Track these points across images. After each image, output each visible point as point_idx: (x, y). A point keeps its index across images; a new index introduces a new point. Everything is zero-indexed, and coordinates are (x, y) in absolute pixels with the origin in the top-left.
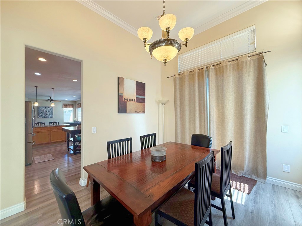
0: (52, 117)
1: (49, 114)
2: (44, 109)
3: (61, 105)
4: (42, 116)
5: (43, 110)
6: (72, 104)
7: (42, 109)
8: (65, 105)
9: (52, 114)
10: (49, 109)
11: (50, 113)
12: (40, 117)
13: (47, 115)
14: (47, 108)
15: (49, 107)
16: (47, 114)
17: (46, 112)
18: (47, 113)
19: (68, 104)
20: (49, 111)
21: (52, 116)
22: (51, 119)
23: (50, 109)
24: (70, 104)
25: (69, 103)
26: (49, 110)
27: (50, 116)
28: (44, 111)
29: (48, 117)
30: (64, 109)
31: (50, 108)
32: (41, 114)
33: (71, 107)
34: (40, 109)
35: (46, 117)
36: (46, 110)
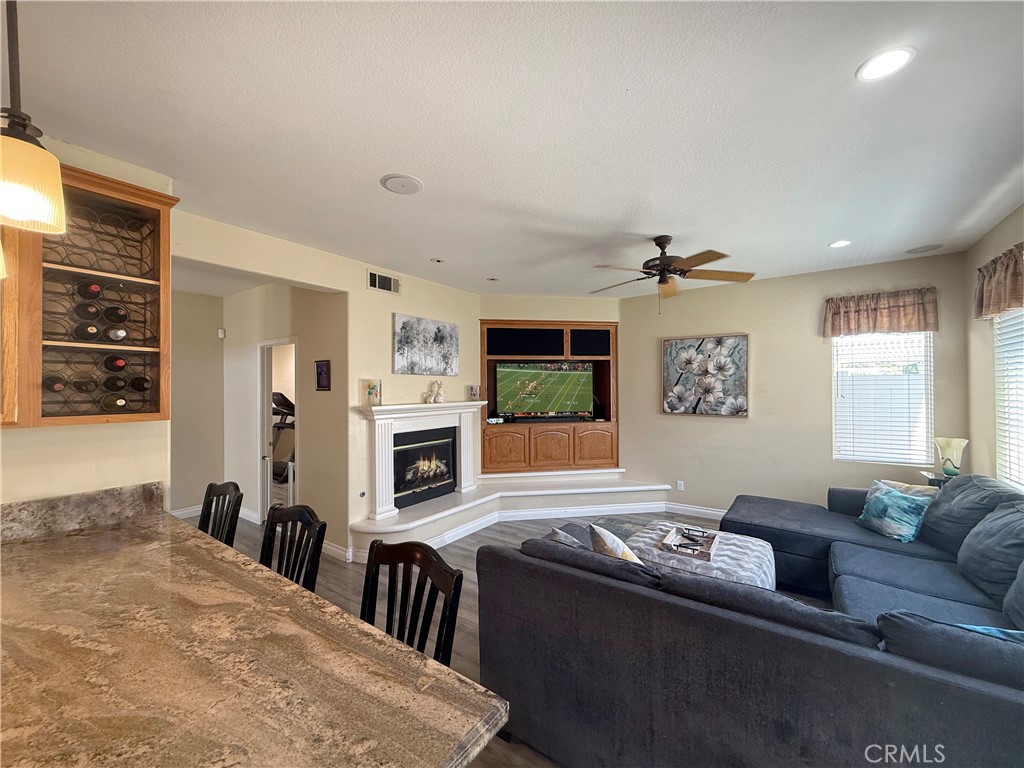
0: (739, 412)
1: (719, 386)
2: (692, 352)
3: (807, 310)
4: (680, 399)
5: (689, 362)
6: (920, 292)
7: (684, 356)
8: (838, 314)
9: (741, 386)
10: (722, 355)
11: (730, 382)
12: (673, 408)
13: (711, 398)
14: (710, 346)
15: (719, 342)
16: (708, 391)
17: (706, 372)
18: (709, 380)
19: (877, 297)
20: (721, 368)
21: (741, 400)
22: (736, 424)
23: (725, 351)
24: (896, 294)
25: (887, 287)
26: (723, 360)
27: (730, 400)
28: (695, 365)
29: (713, 412)
30: (835, 340)
31: (730, 342)
32: (677, 389)
33: (911, 315)
34: (674, 354)
35: (702, 406)
36: (705, 362)
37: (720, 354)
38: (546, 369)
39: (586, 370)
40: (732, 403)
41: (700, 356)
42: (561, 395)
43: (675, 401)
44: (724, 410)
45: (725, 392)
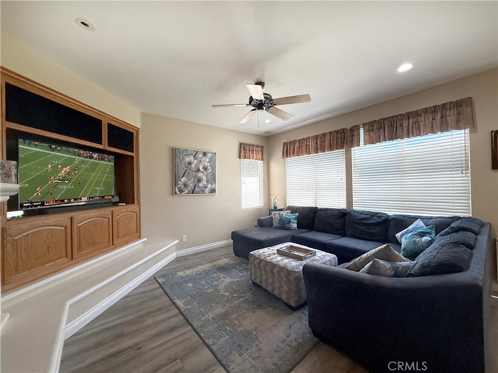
0: (213, 191)
1: (204, 178)
2: (191, 158)
4: (185, 185)
5: (190, 163)
7: (187, 159)
8: (244, 150)
9: (213, 179)
10: (206, 162)
11: (210, 175)
12: (181, 191)
13: (201, 185)
14: (201, 156)
15: (205, 154)
16: (199, 180)
17: (199, 170)
18: (200, 175)
19: (254, 146)
20: (205, 168)
21: (214, 185)
22: (211, 198)
23: (207, 160)
26: (206, 164)
27: (209, 185)
28: (193, 166)
29: (202, 192)
30: (243, 161)
31: (209, 155)
32: (183, 179)
34: (181, 158)
35: (197, 189)
36: (198, 164)
37: (205, 161)
38: (79, 155)
39: (110, 161)
40: (210, 187)
41: (196, 161)
42: (92, 181)
43: (182, 187)
44: (207, 190)
45: (207, 181)
